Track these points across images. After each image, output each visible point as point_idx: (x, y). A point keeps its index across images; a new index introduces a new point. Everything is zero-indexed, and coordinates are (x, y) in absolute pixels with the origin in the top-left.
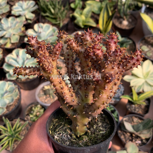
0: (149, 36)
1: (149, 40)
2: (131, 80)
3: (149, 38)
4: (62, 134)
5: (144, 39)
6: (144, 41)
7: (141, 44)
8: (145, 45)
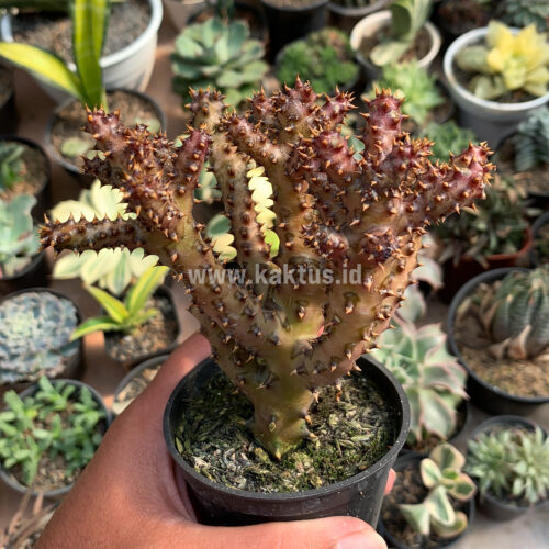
0: (67, 103)
1: (74, 114)
2: (79, 267)
3: (71, 108)
4: (219, 451)
5: (58, 119)
6: (60, 127)
7: (57, 140)
8: (72, 135)
